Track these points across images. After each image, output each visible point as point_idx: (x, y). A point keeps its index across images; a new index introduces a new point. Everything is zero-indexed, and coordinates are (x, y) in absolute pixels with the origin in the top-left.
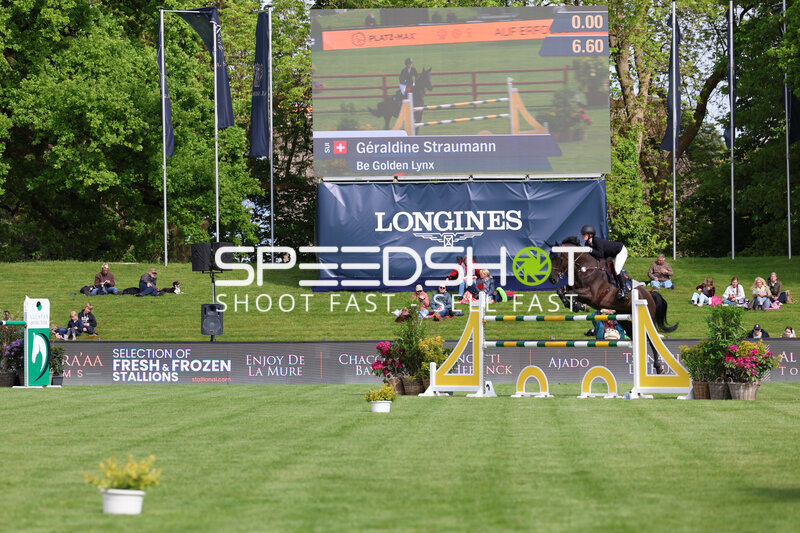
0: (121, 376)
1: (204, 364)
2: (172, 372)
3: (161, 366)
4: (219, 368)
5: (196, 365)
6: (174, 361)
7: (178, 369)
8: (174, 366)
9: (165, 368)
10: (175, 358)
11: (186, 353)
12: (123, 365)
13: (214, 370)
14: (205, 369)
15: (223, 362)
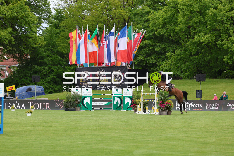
0: (177, 108)
1: (196, 106)
2: (189, 107)
3: (186, 106)
4: (199, 106)
5: (194, 106)
6: (189, 105)
7: (190, 107)
8: (189, 106)
9: (187, 106)
10: (190, 104)
11: (192, 103)
12: (178, 106)
13: (198, 107)
14: (196, 107)
15: (200, 105)
